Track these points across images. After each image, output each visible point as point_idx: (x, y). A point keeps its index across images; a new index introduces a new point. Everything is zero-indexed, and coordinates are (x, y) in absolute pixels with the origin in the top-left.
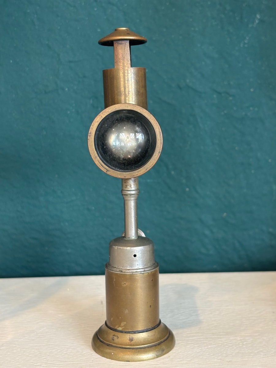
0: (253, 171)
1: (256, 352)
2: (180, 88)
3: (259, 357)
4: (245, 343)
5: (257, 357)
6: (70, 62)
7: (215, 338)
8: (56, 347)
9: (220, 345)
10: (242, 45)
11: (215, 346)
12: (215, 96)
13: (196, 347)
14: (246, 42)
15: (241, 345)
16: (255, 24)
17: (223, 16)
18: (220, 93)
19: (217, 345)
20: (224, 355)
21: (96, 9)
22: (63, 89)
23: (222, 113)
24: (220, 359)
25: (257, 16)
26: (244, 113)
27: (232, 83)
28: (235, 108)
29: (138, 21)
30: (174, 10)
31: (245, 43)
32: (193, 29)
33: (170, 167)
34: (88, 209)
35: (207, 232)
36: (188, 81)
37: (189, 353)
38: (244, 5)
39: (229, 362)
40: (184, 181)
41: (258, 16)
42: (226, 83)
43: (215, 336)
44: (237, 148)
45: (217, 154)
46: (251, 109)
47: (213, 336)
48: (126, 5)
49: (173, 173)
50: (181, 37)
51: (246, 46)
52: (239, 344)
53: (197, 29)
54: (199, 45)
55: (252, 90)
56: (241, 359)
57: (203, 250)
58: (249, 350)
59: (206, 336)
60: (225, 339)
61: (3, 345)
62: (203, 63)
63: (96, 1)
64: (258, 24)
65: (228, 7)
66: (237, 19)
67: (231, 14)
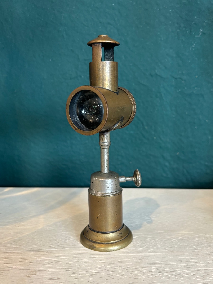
0: (196, 127)
1: (190, 245)
2: (152, 76)
3: (192, 249)
4: (184, 238)
5: (191, 249)
6: (85, 60)
7: (166, 234)
8: (66, 235)
9: (168, 239)
10: (190, 49)
11: (164, 240)
12: (173, 80)
13: (153, 240)
14: (193, 47)
15: (181, 240)
16: (199, 35)
17: (179, 31)
18: (176, 79)
19: (166, 239)
20: (170, 247)
21: (100, 28)
22: (81, 77)
23: (178, 91)
24: (167, 250)
26: (191, 91)
27: (184, 72)
28: (186, 88)
29: (126, 34)
30: (148, 27)
31: (192, 48)
32: (160, 39)
33: (145, 124)
35: (167, 164)
36: (156, 71)
37: (148, 244)
38: (192, 23)
39: (173, 252)
40: (153, 133)
41: (201, 30)
42: (180, 72)
43: (165, 233)
44: (186, 113)
45: (174, 116)
46: (196, 88)
47: (165, 232)
48: (118, 25)
49: (146, 127)
50: (152, 44)
52: (180, 239)
53: (162, 39)
54: (164, 49)
55: (196, 77)
56: (180, 250)
57: (164, 175)
58: (186, 244)
59: (159, 233)
60: (171, 235)
61: (35, 232)
62: (166, 60)
63: (100, 22)
64: (201, 35)
65: (182, 25)
66: (188, 32)
67: (184, 29)
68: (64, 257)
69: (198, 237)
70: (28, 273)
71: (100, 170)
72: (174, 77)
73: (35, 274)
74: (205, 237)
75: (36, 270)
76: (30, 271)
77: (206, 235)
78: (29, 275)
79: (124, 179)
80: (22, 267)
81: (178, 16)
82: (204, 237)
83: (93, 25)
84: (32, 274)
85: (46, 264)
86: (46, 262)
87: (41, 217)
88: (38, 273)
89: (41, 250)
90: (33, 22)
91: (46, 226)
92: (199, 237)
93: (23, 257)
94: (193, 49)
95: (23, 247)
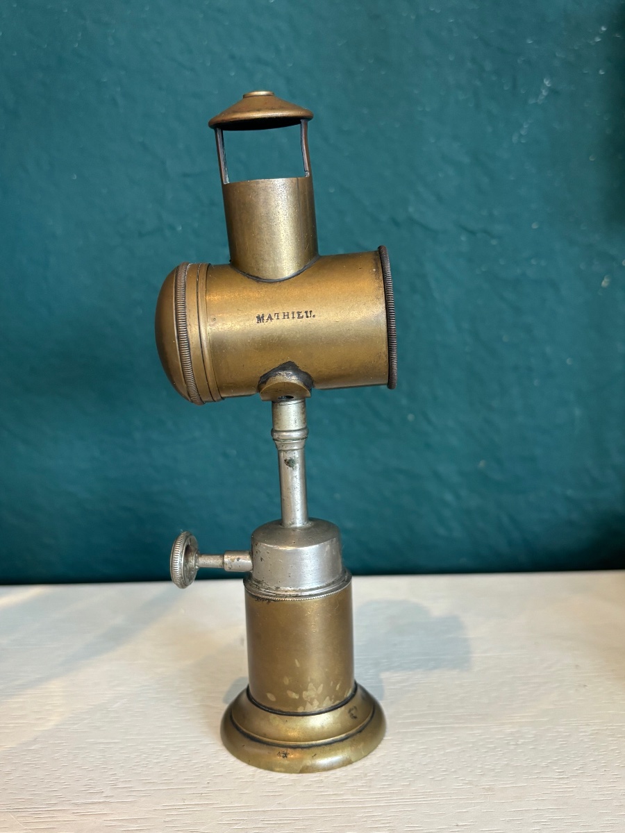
0: (536, 382)
1: (544, 764)
2: (396, 223)
3: (551, 778)
4: (521, 741)
6: (185, 175)
8: (138, 747)
9: (470, 746)
10: (515, 139)
11: (459, 748)
12: (463, 238)
14: (523, 132)
15: (512, 747)
16: (541, 98)
17: (478, 83)
18: (472, 233)
19: (462, 747)
20: (478, 772)
21: (233, 74)
22: (172, 228)
23: (478, 272)
24: (470, 783)
25: (545, 81)
26: (519, 271)
27: (496, 213)
28: (502, 262)
30: (383, 72)
31: (521, 136)
32: (420, 109)
34: (225, 455)
35: (449, 497)
36: (411, 209)
37: (406, 765)
38: (519, 61)
39: (489, 789)
40: (404, 401)
41: (547, 83)
42: (484, 213)
44: (505, 339)
45: (467, 349)
46: (533, 262)
47: (457, 723)
48: (290, 65)
50: (397, 125)
51: (523, 141)
52: (508, 744)
53: (428, 109)
54: (432, 140)
55: (535, 226)
56: (513, 783)
58: (528, 759)
59: (441, 724)
60: (480, 731)
61: (35, 740)
62: (440, 175)
63: (233, 57)
64: (547, 97)
65: (488, 66)
66: (506, 88)
67: (494, 78)
69: (565, 734)
72: (465, 229)
74: (584, 732)
77: (588, 725)
81: (476, 37)
82: (582, 732)
83: (209, 64)
87: (55, 686)
90: (15, 54)
91: (70, 717)
92: (568, 734)
94: (523, 142)
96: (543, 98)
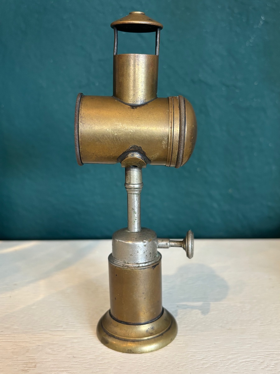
2: (194, 82)
10: (247, 44)
12: (224, 89)
14: (251, 41)
17: (231, 18)
18: (228, 86)
23: (230, 104)
26: (248, 104)
27: (238, 77)
28: (241, 100)
30: (188, 14)
31: (250, 43)
32: (205, 30)
35: (215, 205)
36: (200, 75)
38: (250, 8)
40: (196, 162)
41: (263, 18)
42: (233, 77)
46: (255, 100)
53: (208, 31)
68: (75, 341)
70: (25, 366)
71: (127, 227)
72: (224, 84)
73: (35, 367)
75: (35, 360)
76: (28, 362)
78: (27, 369)
79: (167, 244)
80: (15, 357)
84: (30, 367)
85: (50, 351)
86: (50, 349)
88: (38, 365)
89: (42, 331)
91: (49, 296)
93: (16, 342)
94: (251, 45)
95: (17, 327)
96: (261, 25)
